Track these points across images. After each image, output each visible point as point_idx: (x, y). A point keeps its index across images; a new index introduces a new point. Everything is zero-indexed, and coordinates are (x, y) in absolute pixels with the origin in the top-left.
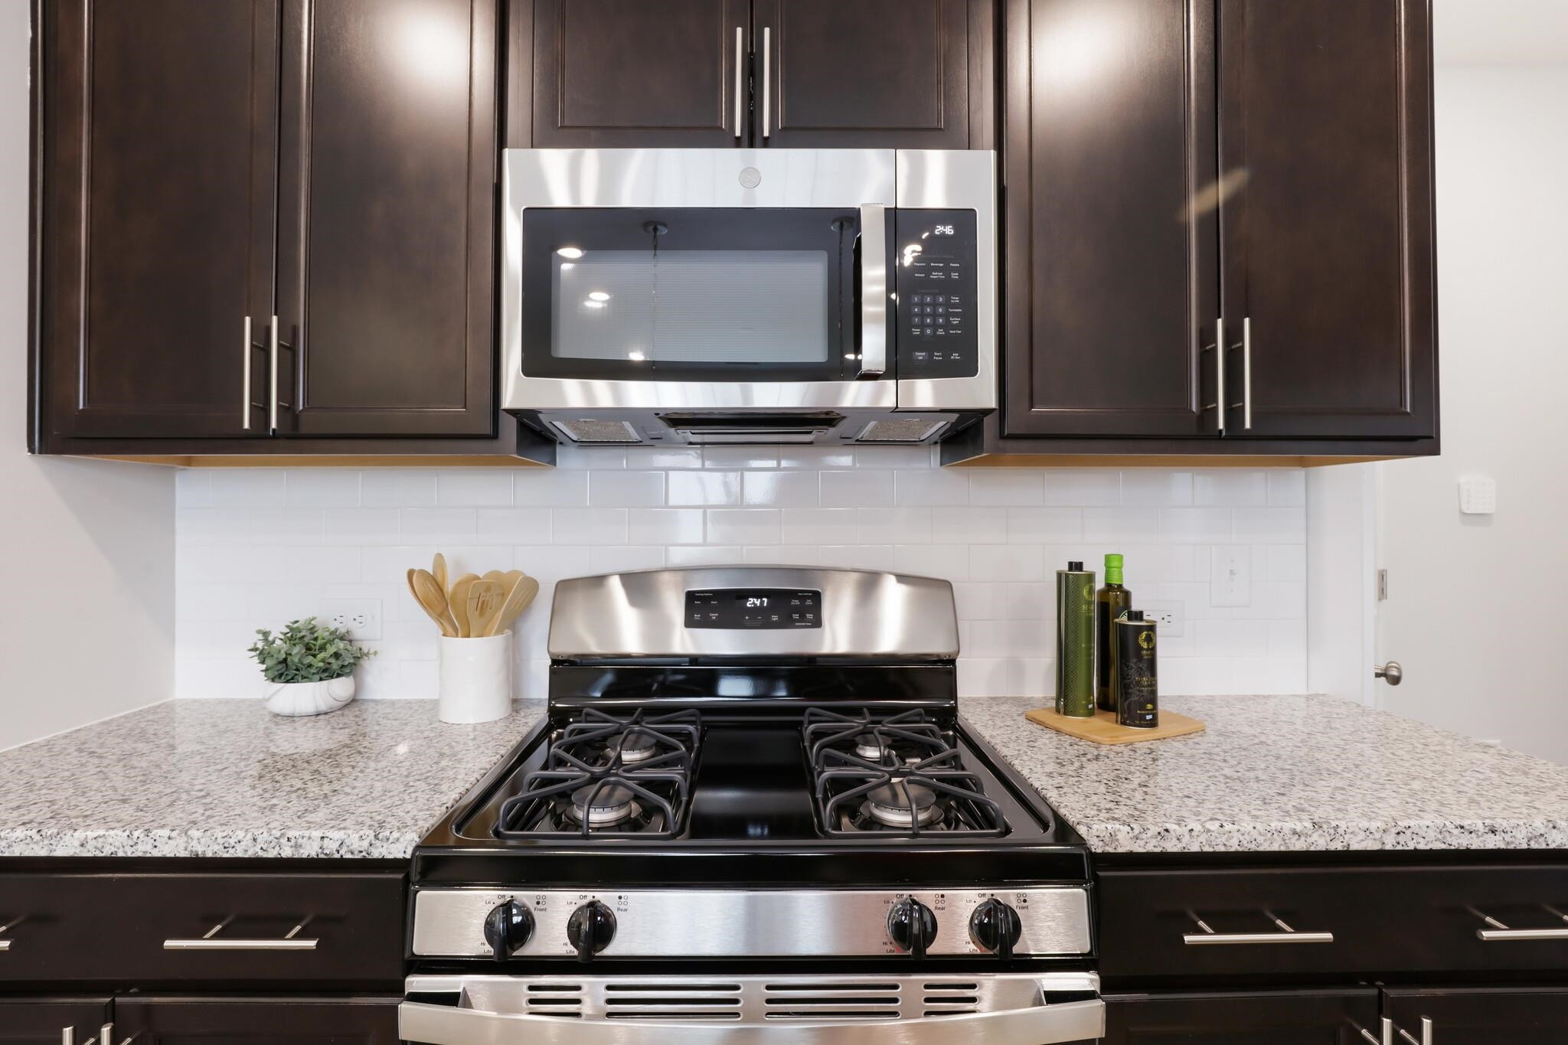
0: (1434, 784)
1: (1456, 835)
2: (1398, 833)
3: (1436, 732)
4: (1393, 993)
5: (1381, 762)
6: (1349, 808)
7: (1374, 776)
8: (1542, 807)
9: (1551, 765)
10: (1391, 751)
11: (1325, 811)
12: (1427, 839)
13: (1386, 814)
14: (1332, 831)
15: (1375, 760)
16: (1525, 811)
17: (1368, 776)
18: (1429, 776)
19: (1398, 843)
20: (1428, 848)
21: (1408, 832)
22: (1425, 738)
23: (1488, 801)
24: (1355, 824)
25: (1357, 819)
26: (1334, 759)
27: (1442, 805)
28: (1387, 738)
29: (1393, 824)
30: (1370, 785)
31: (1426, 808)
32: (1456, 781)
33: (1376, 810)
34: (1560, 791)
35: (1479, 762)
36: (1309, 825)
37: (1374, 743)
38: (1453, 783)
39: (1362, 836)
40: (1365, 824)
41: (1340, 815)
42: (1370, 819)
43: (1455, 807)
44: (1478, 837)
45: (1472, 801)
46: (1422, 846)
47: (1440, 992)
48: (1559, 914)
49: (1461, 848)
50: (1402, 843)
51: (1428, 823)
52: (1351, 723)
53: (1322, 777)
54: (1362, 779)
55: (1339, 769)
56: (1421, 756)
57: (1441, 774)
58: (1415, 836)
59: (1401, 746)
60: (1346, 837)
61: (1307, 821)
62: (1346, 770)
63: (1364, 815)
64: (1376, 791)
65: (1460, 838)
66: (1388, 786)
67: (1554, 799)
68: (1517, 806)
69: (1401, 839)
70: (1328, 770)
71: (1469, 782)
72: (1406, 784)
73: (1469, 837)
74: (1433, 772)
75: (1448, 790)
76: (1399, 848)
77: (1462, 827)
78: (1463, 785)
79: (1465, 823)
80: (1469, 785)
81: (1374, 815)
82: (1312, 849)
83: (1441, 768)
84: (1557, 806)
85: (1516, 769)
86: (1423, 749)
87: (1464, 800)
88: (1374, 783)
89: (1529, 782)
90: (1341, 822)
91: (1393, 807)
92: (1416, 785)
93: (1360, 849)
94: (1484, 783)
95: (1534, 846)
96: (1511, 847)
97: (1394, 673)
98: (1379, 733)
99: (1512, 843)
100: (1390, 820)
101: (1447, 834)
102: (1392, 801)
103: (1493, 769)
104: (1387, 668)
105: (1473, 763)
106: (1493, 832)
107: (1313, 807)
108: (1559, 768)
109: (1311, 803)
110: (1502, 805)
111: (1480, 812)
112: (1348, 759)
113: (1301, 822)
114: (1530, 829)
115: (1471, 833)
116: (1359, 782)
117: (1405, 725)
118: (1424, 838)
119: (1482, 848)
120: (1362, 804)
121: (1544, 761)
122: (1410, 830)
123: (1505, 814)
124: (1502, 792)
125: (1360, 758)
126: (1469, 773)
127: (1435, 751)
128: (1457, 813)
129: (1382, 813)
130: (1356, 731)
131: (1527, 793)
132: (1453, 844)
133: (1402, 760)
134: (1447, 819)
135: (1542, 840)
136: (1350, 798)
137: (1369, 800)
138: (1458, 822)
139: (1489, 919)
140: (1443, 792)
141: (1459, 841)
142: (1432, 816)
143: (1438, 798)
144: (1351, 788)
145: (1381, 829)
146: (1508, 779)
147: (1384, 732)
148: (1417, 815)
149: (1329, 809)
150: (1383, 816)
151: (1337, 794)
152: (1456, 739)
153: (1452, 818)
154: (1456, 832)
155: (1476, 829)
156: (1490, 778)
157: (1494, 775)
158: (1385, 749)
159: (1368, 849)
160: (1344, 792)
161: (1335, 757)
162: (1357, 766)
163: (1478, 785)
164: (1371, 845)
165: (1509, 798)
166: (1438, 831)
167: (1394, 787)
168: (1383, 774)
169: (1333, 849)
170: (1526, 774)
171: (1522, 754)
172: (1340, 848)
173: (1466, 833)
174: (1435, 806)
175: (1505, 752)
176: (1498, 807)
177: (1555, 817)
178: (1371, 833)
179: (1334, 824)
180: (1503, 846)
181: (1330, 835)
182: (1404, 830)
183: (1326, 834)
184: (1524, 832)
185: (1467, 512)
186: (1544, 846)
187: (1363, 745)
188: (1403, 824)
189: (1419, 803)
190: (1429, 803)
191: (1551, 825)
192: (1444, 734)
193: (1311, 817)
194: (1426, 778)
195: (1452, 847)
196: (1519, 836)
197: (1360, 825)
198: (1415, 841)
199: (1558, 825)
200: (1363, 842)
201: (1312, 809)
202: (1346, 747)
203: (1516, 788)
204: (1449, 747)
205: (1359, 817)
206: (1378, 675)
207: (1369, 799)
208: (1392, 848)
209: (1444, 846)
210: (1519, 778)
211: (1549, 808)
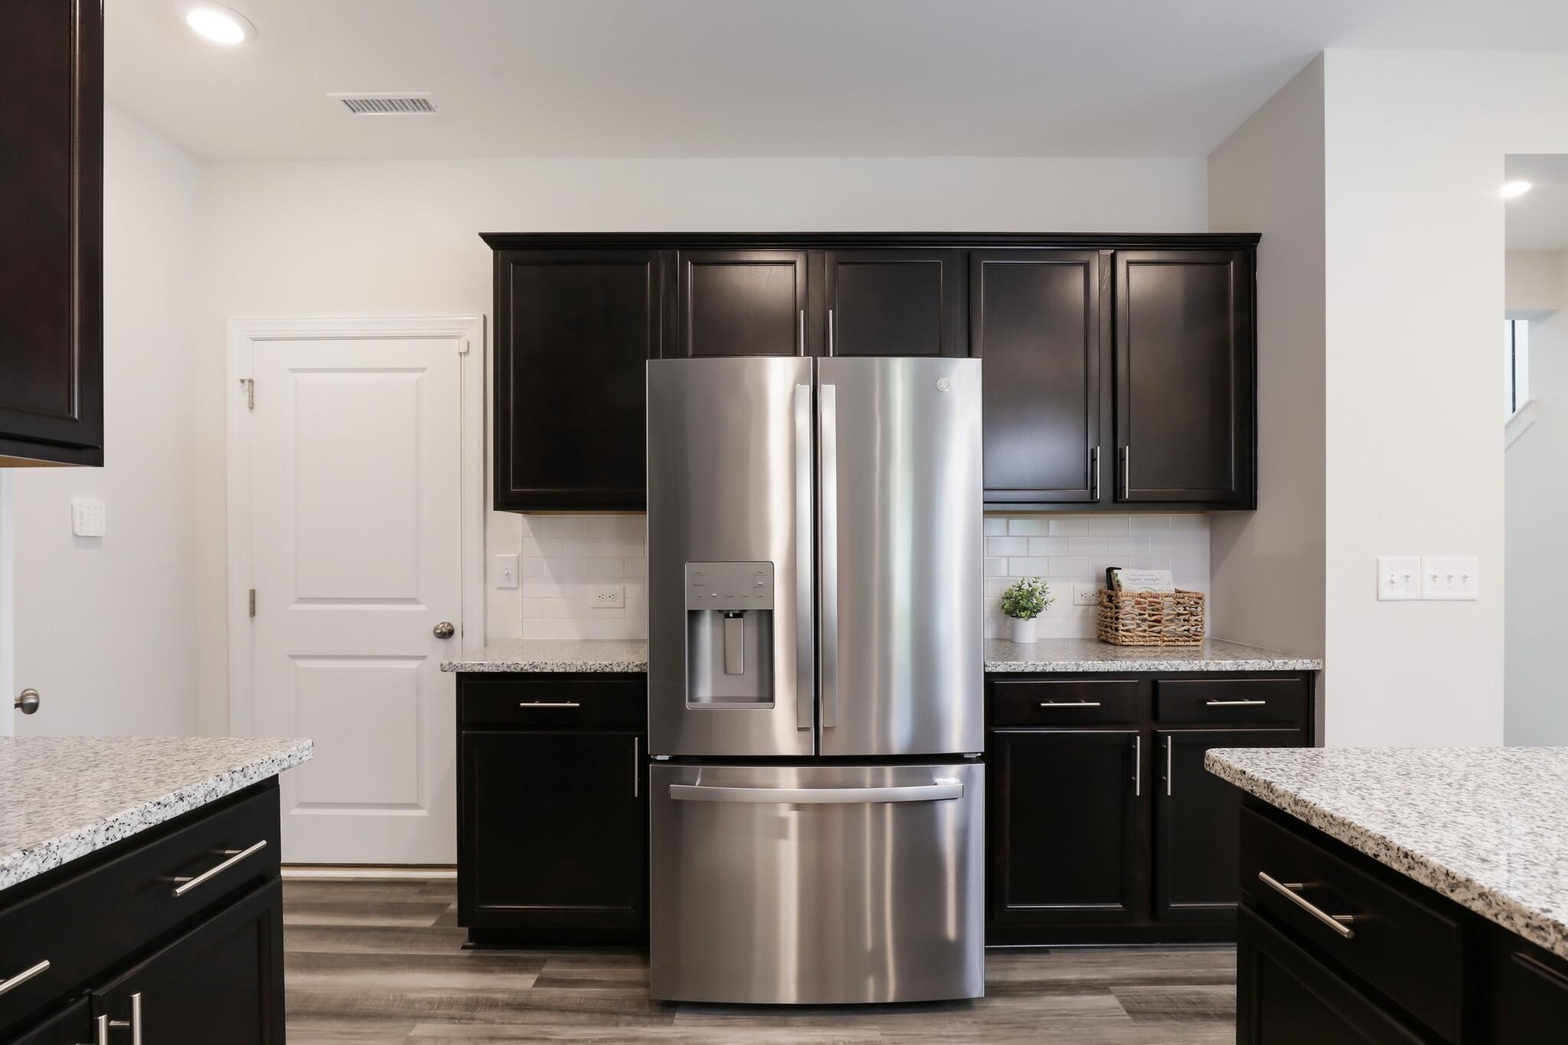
0: (121, 779)
1: (155, 813)
2: (108, 829)
3: (100, 740)
4: (101, 992)
5: (62, 778)
6: (53, 825)
7: (62, 792)
8: (208, 769)
9: (200, 739)
10: (66, 767)
11: (29, 836)
12: (132, 825)
13: (91, 816)
14: (44, 852)
15: (54, 779)
16: (199, 775)
17: (56, 793)
18: (113, 775)
19: (108, 839)
20: (132, 833)
21: (116, 825)
22: (92, 748)
23: (170, 777)
24: (67, 835)
25: (67, 831)
26: (10, 791)
27: (137, 792)
28: (56, 757)
29: (103, 822)
30: (62, 800)
31: (125, 799)
32: (138, 772)
33: (82, 817)
34: (215, 755)
35: (148, 753)
36: (19, 855)
37: (45, 765)
38: (136, 774)
39: (74, 843)
40: (76, 832)
41: (48, 834)
42: (80, 826)
43: (147, 791)
44: (171, 807)
45: (158, 782)
46: (128, 834)
47: (141, 966)
48: (222, 852)
49: (159, 823)
50: (111, 837)
51: (131, 810)
52: (9, 755)
53: (6, 810)
54: (51, 798)
55: (22, 797)
56: (96, 762)
57: (123, 770)
58: (122, 827)
59: (73, 760)
60: (59, 852)
61: (15, 852)
62: (29, 796)
63: (72, 825)
64: (71, 802)
65: (157, 814)
66: (80, 795)
67: (214, 761)
68: (191, 774)
69: (110, 834)
70: (9, 802)
71: (148, 769)
72: (97, 788)
73: (164, 810)
74: (114, 771)
75: (134, 780)
76: (109, 843)
77: (159, 803)
78: (144, 773)
79: (161, 799)
80: (150, 771)
81: (81, 822)
82: (23, 879)
83: (120, 766)
84: (218, 765)
85: (178, 750)
86: (96, 756)
87: (152, 784)
88: (65, 797)
89: (192, 755)
90: (53, 838)
91: (95, 809)
92: (106, 786)
93: (72, 859)
94: (160, 766)
95: (209, 800)
96: (194, 808)
97: (32, 700)
98: (45, 756)
99: (195, 803)
100: (99, 819)
101: (147, 815)
102: (91, 805)
103: (161, 754)
104: (22, 698)
105: (144, 755)
106: (181, 799)
107: (14, 837)
108: (206, 740)
109: (10, 835)
110: (181, 777)
111: (168, 787)
112: (25, 786)
113: (9, 855)
114: (206, 787)
115: (165, 806)
116: (50, 801)
117: (67, 743)
118: (129, 825)
119: (174, 816)
120: (65, 817)
121: (194, 738)
122: (118, 822)
123: (188, 781)
124: (176, 768)
125: (39, 782)
126: (144, 763)
127: (107, 755)
128: (151, 794)
129: (88, 817)
130: (19, 761)
131: (194, 763)
132: (152, 821)
133: (80, 771)
134: (146, 801)
135: (213, 793)
136: (49, 817)
137: (69, 812)
138: (156, 800)
139: (177, 879)
140: (131, 783)
141: (157, 817)
142: (133, 803)
143: (129, 789)
144: (44, 809)
145: (92, 831)
146: (175, 758)
147: (49, 753)
148: (120, 807)
149: (33, 833)
150: (90, 819)
151: (34, 819)
152: (120, 742)
153: (149, 799)
154: (154, 809)
155: (169, 801)
156: (162, 762)
157: (164, 758)
158: (59, 766)
159: (80, 856)
160: (39, 814)
161: (11, 789)
162: (39, 789)
163: (156, 769)
164: (84, 851)
165: (184, 771)
166: (141, 814)
167: (87, 794)
168: (70, 787)
169: (45, 870)
170: (186, 750)
171: (176, 738)
172: (52, 866)
173: (162, 807)
174: (131, 796)
175: (163, 740)
176: (180, 779)
177: (220, 772)
178: (83, 838)
179: (45, 843)
180: (188, 809)
181: (42, 856)
182: (113, 824)
183: (38, 857)
184: (202, 792)
185: (80, 534)
186: (215, 798)
187: (33, 770)
188: (110, 819)
189: (116, 798)
190: (124, 795)
191: (219, 779)
192: (107, 739)
193: (18, 847)
194: (111, 778)
195: (152, 825)
196: (199, 796)
197: (72, 834)
198: (122, 831)
199: (223, 777)
200: (75, 851)
201: (15, 840)
202: (18, 777)
203: (185, 762)
204: (116, 750)
205: (68, 828)
206: (17, 706)
207: (67, 810)
208: (103, 846)
209: (145, 827)
210: (183, 755)
211: (215, 768)
